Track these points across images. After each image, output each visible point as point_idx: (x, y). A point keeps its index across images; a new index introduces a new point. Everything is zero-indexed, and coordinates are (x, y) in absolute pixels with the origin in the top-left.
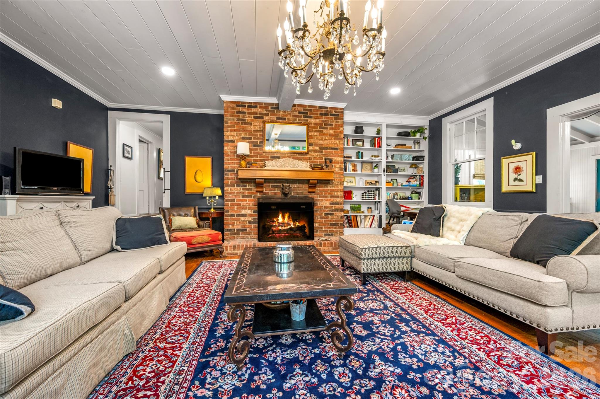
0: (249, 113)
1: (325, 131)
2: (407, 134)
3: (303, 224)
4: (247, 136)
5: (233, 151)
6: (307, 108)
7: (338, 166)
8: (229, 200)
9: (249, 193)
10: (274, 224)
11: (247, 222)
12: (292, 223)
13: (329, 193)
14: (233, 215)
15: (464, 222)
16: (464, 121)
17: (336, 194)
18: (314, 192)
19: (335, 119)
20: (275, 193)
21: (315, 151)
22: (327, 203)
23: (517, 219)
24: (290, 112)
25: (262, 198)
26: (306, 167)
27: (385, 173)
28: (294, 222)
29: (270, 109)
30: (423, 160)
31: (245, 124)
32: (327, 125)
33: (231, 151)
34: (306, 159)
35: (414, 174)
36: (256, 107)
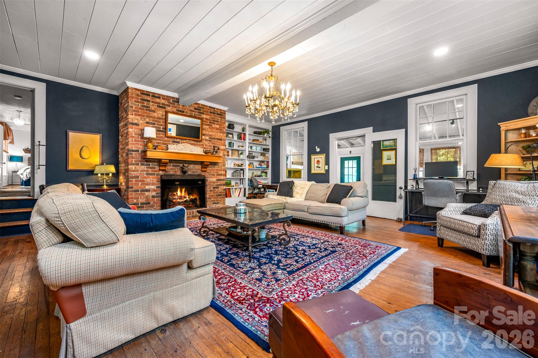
0: (153, 102)
1: (214, 126)
2: (260, 133)
3: (195, 197)
4: (151, 122)
5: (138, 133)
6: (200, 106)
7: (222, 152)
8: (133, 177)
9: (152, 171)
10: (175, 197)
11: (151, 196)
12: (187, 197)
13: (216, 172)
14: (138, 191)
15: (304, 189)
16: (292, 131)
17: (220, 173)
18: (205, 171)
19: (220, 117)
20: (175, 172)
21: (206, 140)
22: (214, 179)
23: (326, 186)
24: (188, 107)
25: (165, 175)
26: (201, 152)
27: (248, 159)
28: (189, 195)
29: (171, 101)
30: (269, 152)
31: (149, 110)
32: (214, 121)
33: (136, 133)
34: (199, 145)
35: (263, 160)
36: (159, 98)
